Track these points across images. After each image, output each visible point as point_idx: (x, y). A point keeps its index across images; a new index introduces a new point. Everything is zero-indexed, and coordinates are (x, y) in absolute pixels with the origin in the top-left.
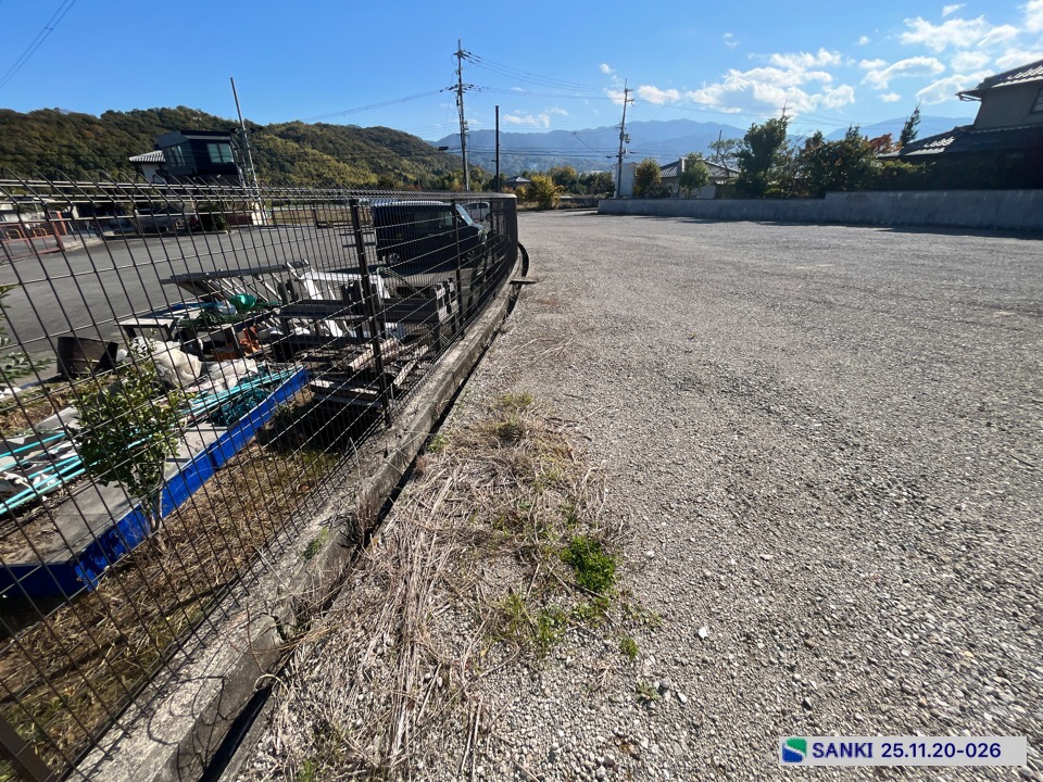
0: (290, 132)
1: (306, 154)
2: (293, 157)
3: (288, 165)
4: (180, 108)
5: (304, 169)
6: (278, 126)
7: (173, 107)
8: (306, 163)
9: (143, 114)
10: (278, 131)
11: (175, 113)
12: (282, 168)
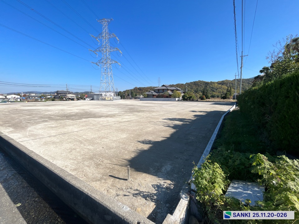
0: (222, 83)
1: (222, 87)
2: (218, 89)
3: (215, 90)
4: (199, 81)
5: (219, 91)
6: (220, 81)
7: (197, 81)
8: (220, 90)
9: (192, 83)
10: (219, 83)
11: (197, 82)
12: (213, 91)
